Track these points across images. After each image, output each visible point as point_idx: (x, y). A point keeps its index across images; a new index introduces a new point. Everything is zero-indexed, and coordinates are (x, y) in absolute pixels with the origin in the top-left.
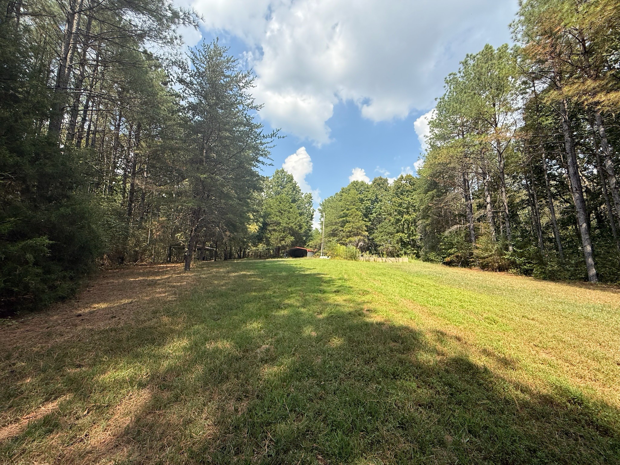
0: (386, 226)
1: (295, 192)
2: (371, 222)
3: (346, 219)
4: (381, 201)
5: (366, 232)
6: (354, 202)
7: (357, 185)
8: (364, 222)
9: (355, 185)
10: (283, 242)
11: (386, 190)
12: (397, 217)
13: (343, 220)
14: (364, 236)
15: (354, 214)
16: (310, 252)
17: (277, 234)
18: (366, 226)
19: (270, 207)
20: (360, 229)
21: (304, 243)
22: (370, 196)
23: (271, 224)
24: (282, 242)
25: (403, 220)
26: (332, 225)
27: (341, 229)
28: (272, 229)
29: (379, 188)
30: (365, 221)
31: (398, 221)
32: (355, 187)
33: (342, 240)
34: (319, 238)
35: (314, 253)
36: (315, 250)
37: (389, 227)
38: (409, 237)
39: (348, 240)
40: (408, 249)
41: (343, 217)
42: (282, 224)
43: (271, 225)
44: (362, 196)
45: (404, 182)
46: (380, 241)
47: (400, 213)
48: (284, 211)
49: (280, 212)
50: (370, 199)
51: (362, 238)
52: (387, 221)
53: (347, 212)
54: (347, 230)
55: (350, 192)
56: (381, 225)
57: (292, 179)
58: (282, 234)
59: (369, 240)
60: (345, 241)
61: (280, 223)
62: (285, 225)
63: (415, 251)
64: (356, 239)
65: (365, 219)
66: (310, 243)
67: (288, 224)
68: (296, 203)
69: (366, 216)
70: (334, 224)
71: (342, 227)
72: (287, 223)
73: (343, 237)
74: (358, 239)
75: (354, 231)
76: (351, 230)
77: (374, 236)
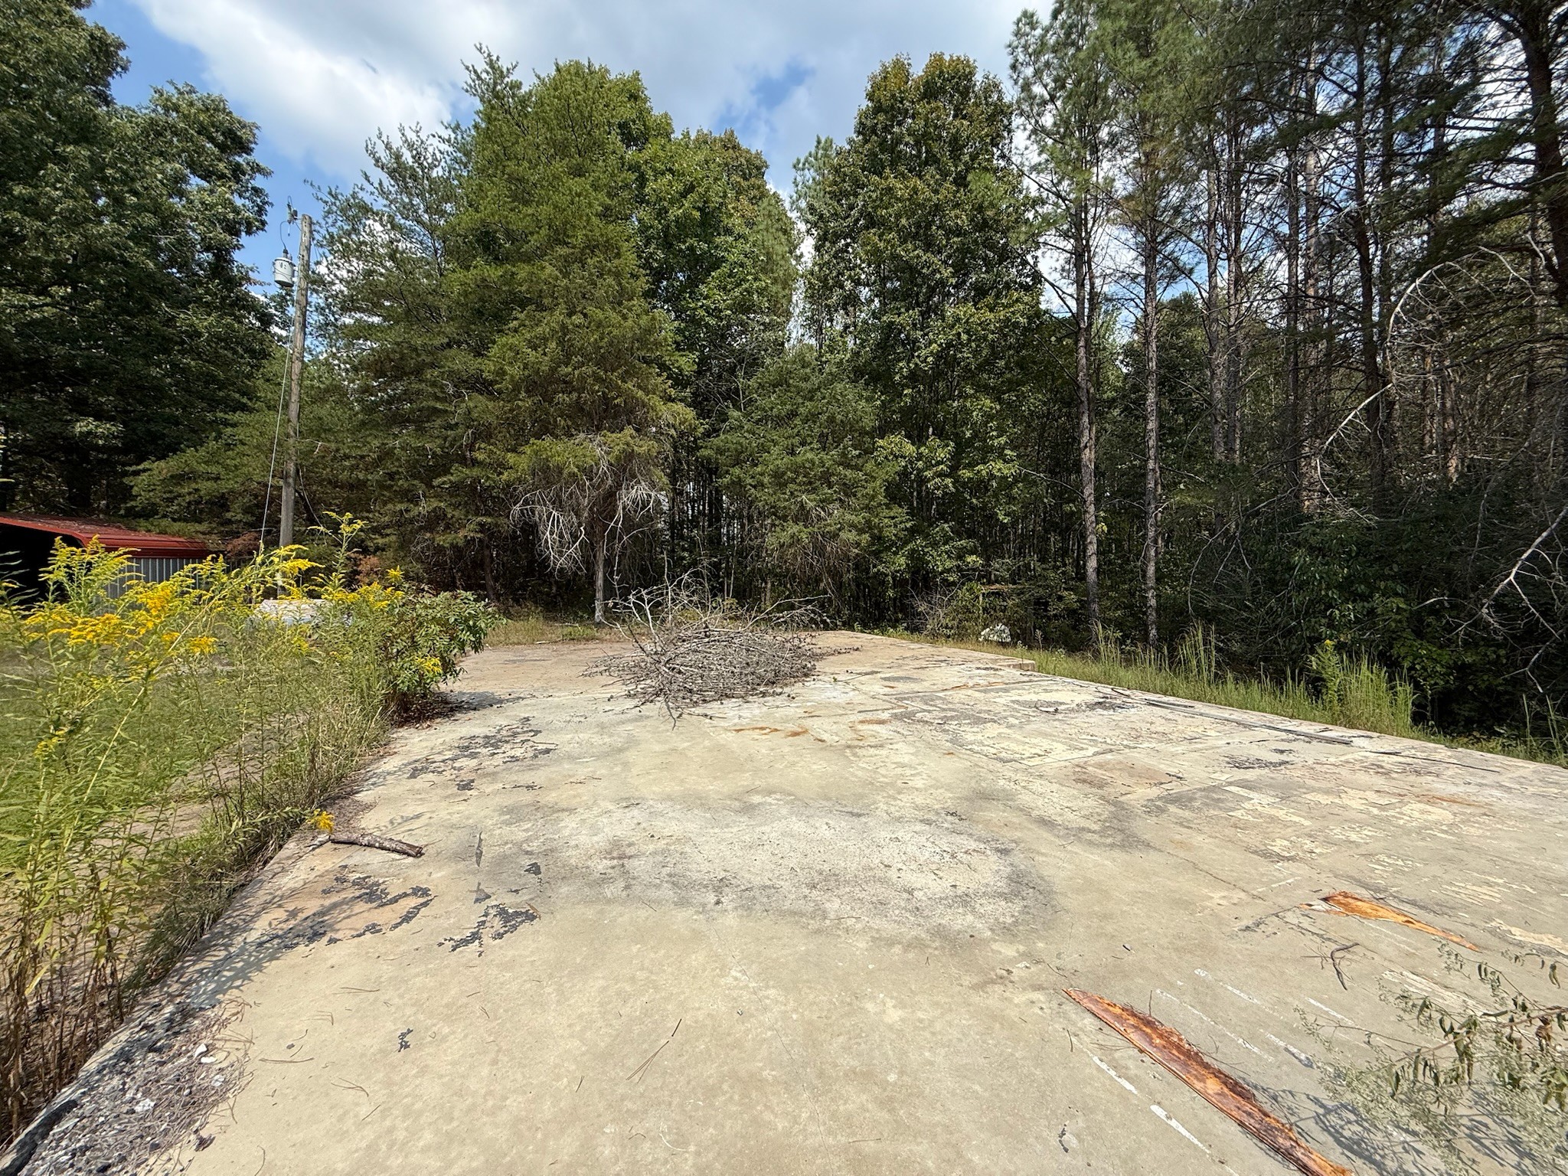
33: (469, 463)
39: (521, 462)
54: (515, 370)
60: (502, 469)
64: (596, 449)
73: (484, 434)
74: (611, 458)
75: (582, 378)
76: (553, 370)
77: (720, 451)
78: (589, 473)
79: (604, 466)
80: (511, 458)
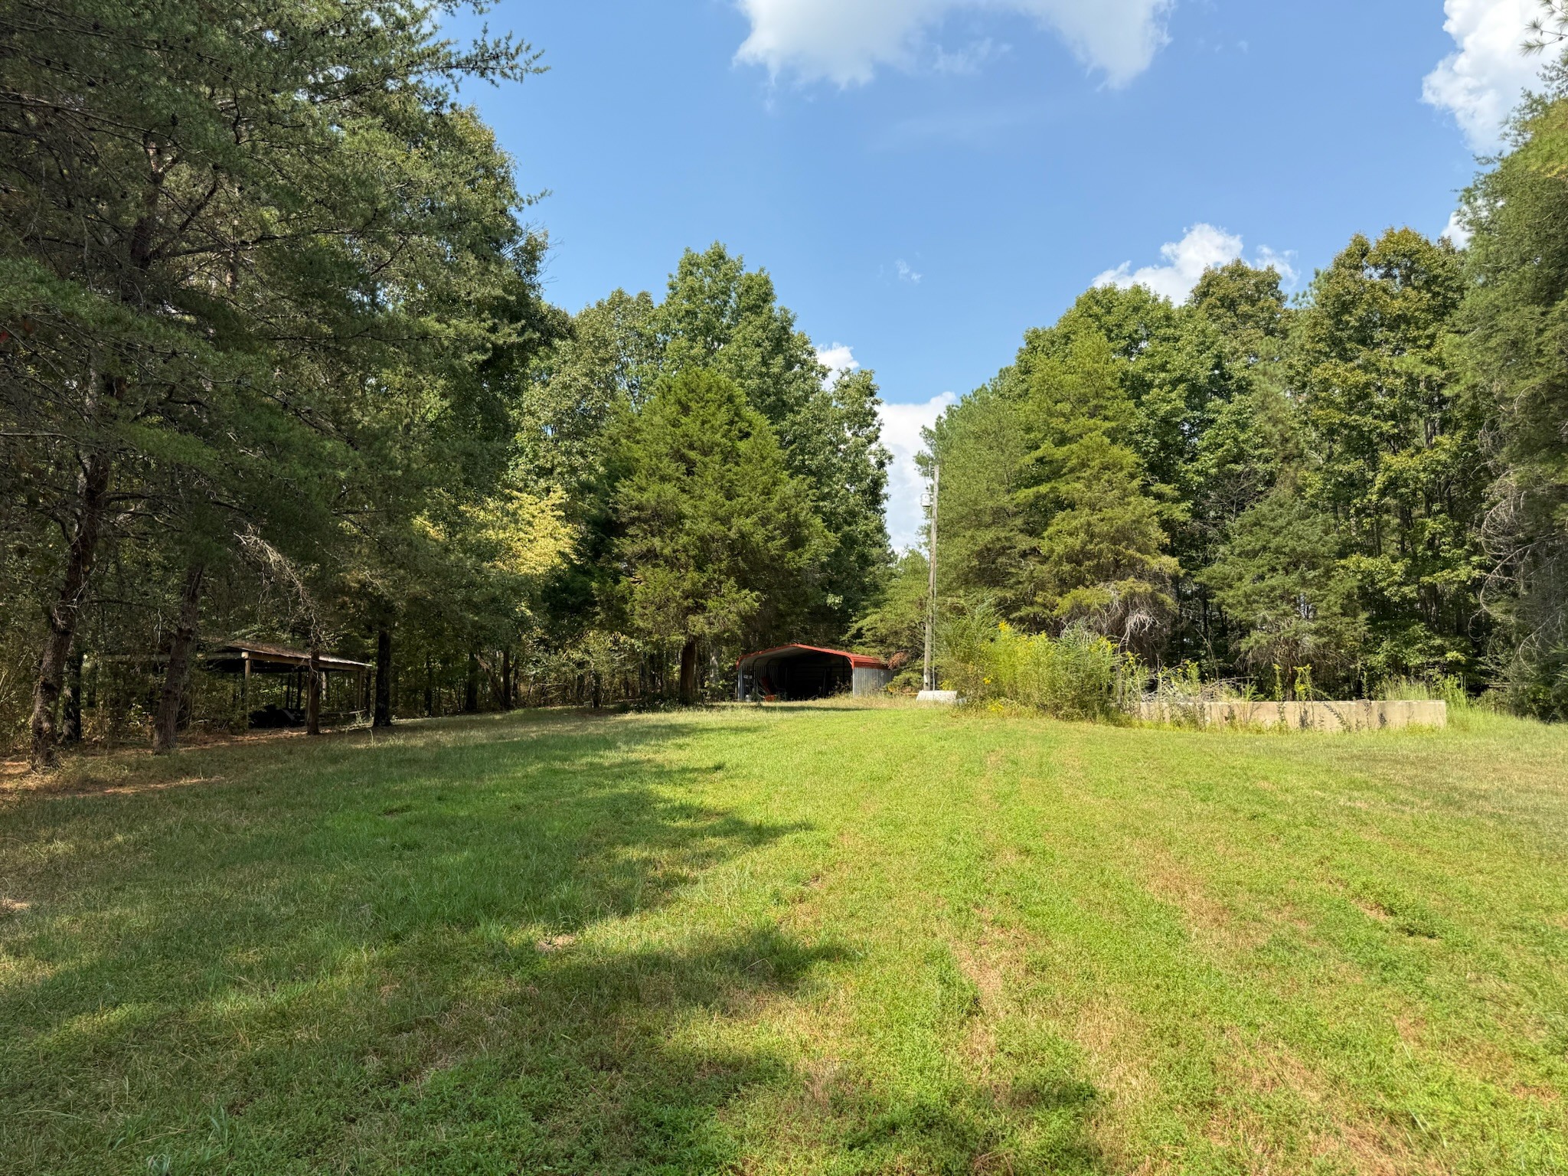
0: (1281, 522)
1: (780, 360)
2: (1189, 504)
3: (1053, 490)
4: (1244, 387)
5: (1166, 559)
6: (1097, 395)
7: (1109, 312)
8: (1151, 501)
9: (1096, 309)
10: (698, 623)
11: (1270, 332)
12: (1346, 468)
13: (1039, 497)
14: (1157, 577)
15: (1096, 463)
16: (863, 670)
17: (663, 575)
18: (1167, 525)
19: (633, 433)
20: (1131, 541)
21: (839, 620)
22: (1179, 361)
23: (633, 521)
24: (691, 618)
25: (1380, 480)
26: (979, 526)
27: (1024, 542)
28: (636, 548)
29: (1229, 319)
30: (1159, 497)
31: (1354, 484)
32: (1097, 318)
33: (1032, 604)
34: (912, 597)
35: (888, 672)
36: (896, 658)
37: (1298, 527)
38: (1412, 575)
39: (1065, 603)
40: (1409, 643)
41: (1037, 481)
42: (688, 524)
43: (631, 531)
44: (1135, 365)
45: (1373, 275)
46: (1249, 600)
47: (1363, 446)
48: (706, 452)
49: (683, 458)
50: (1180, 380)
51: (1145, 587)
52: (1283, 491)
53: (1060, 453)
54: (1059, 549)
55: (1075, 346)
56: (1248, 516)
57: (766, 297)
58: (693, 575)
59: (1181, 597)
60: (1053, 607)
61: (681, 517)
62: (704, 527)
63: (1451, 655)
64: (1111, 592)
65: (1159, 487)
66: (864, 623)
67: (725, 521)
68: (790, 416)
69: (1160, 469)
70: (988, 519)
71: (1032, 532)
72: (716, 518)
73: (1041, 586)
74: (1120, 597)
75: (1101, 551)
76: (1083, 548)
77: (1210, 578)
78: (1108, 608)
79: (1116, 603)
80: (1059, 600)
